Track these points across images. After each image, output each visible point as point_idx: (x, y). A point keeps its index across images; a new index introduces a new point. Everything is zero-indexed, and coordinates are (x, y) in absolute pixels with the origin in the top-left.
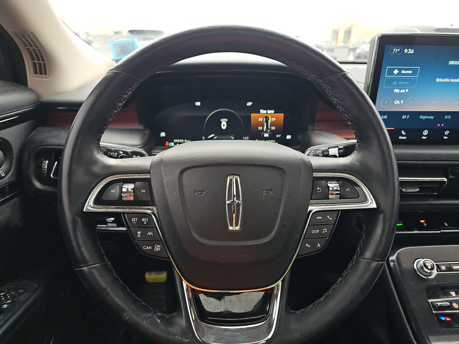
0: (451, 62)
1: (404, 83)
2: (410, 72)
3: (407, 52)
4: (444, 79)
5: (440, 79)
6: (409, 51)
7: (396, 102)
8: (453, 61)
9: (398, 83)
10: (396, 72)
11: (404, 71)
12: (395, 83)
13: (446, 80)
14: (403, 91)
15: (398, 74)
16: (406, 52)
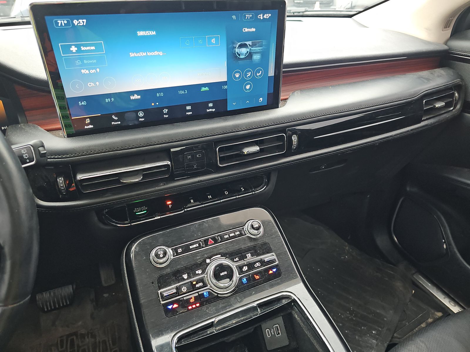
0: (139, 33)
1: (91, 62)
2: (93, 48)
3: (78, 23)
4: (139, 54)
5: (134, 54)
6: (79, 23)
7: (90, 85)
8: (142, 32)
9: (83, 62)
10: (74, 49)
11: (84, 47)
12: (78, 63)
13: (142, 54)
14: (93, 71)
15: (77, 52)
16: (76, 24)
